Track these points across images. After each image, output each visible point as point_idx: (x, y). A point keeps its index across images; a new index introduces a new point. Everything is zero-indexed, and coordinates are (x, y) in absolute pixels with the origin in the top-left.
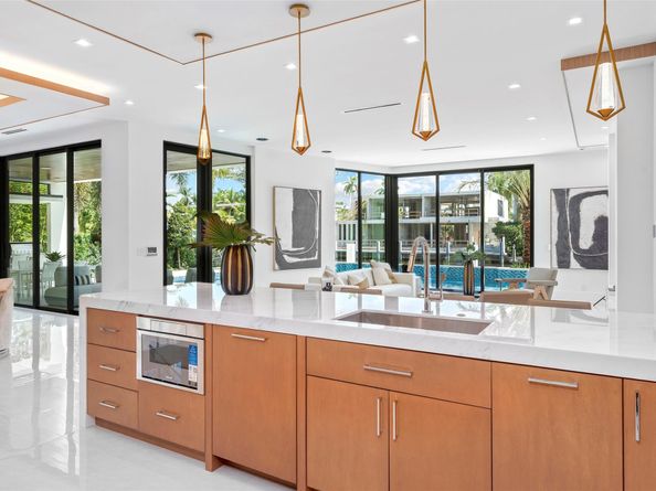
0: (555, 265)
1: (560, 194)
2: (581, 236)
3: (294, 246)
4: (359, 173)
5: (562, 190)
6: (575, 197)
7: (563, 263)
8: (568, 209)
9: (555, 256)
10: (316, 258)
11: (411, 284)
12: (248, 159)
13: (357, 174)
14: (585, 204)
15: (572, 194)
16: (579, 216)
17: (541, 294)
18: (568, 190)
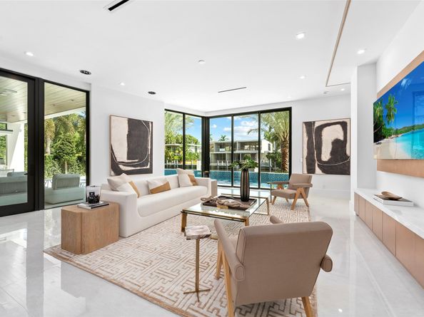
0: (305, 172)
1: (309, 125)
2: (323, 152)
3: (128, 159)
4: (184, 114)
5: (310, 123)
6: (318, 127)
7: (311, 170)
8: (314, 135)
9: (305, 166)
10: (148, 167)
11: (207, 186)
12: (88, 93)
13: (182, 115)
14: (326, 131)
15: (317, 125)
16: (321, 139)
17: (301, 194)
18: (314, 122)
